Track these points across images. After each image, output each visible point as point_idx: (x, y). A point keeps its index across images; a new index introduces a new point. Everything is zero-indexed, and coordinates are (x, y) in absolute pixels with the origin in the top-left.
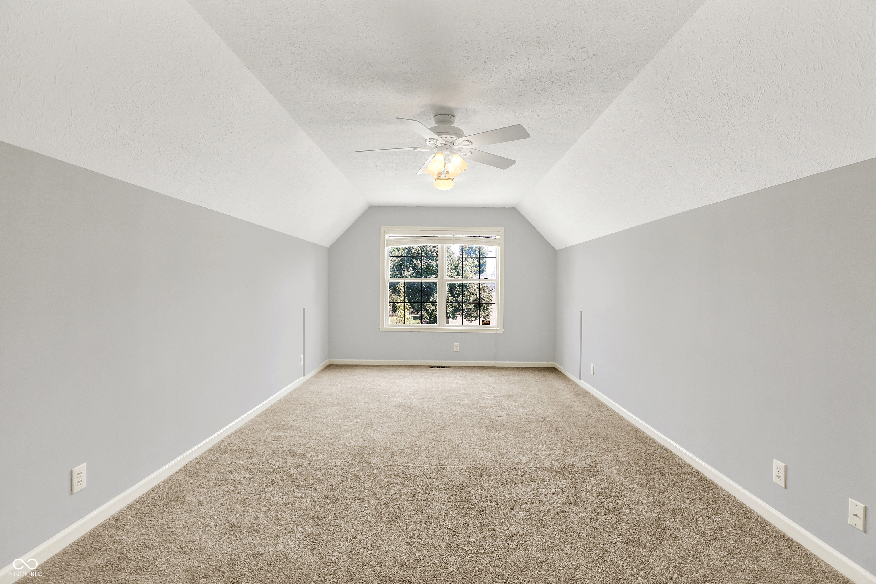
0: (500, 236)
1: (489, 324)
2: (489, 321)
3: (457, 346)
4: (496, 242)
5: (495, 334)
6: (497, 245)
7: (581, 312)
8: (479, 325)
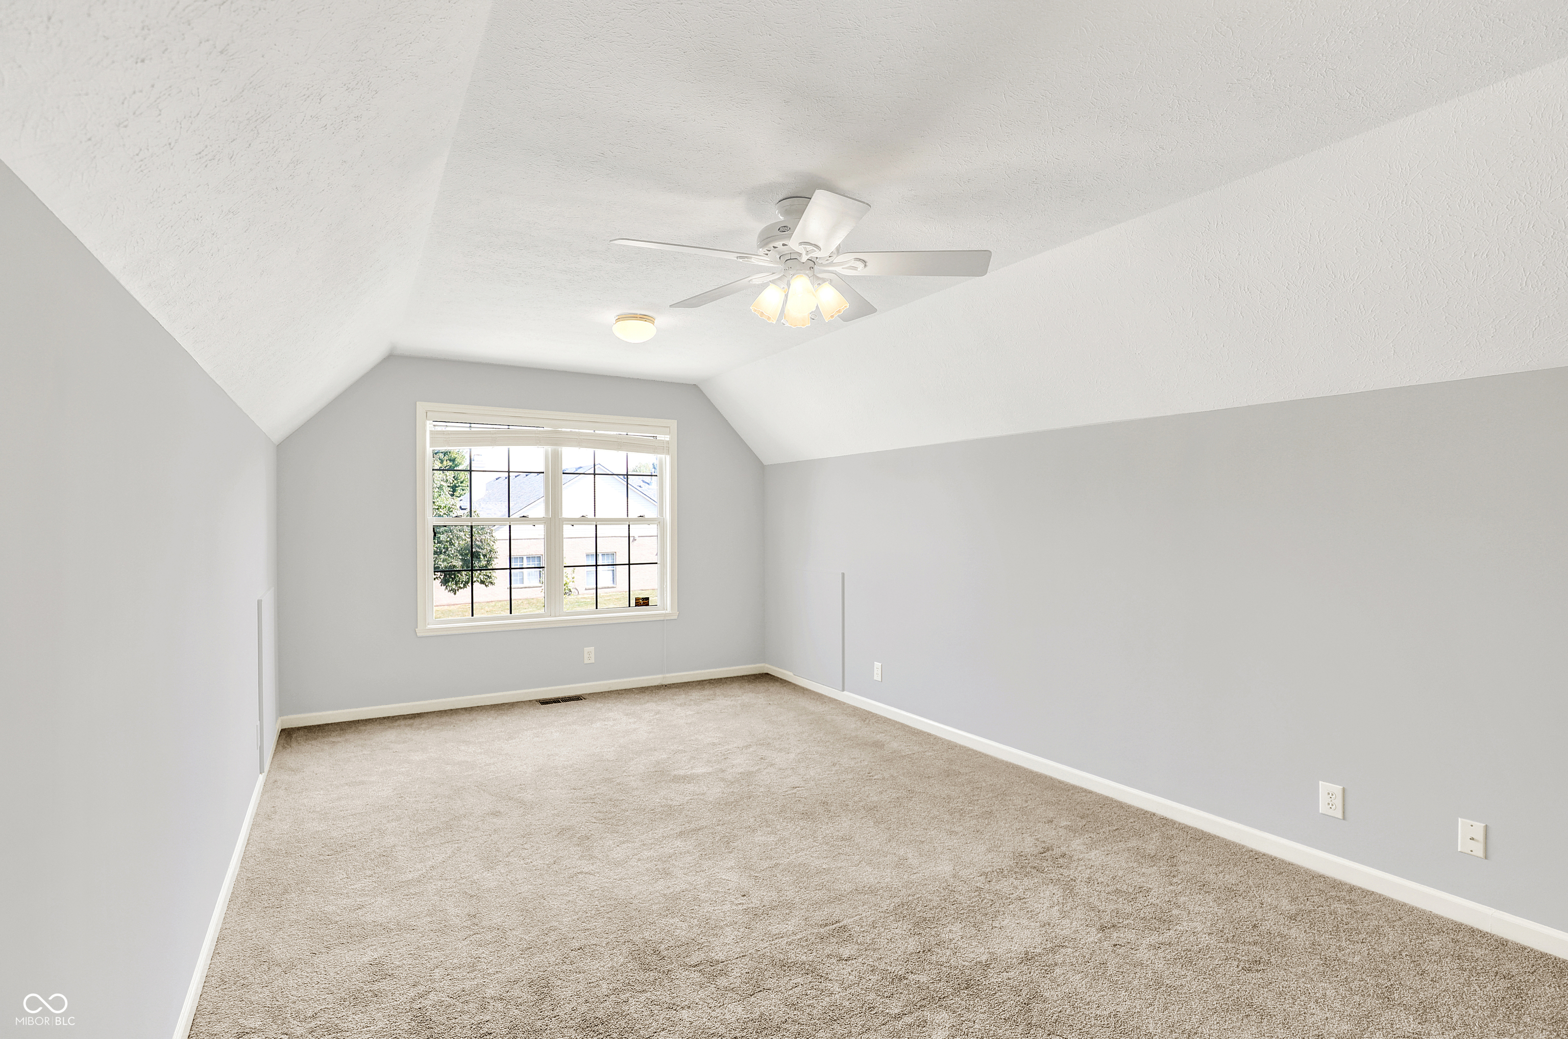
0: (668, 436)
1: (647, 605)
2: (648, 598)
3: (589, 654)
4: (662, 448)
5: (663, 622)
6: (663, 453)
7: (843, 574)
8: (629, 606)
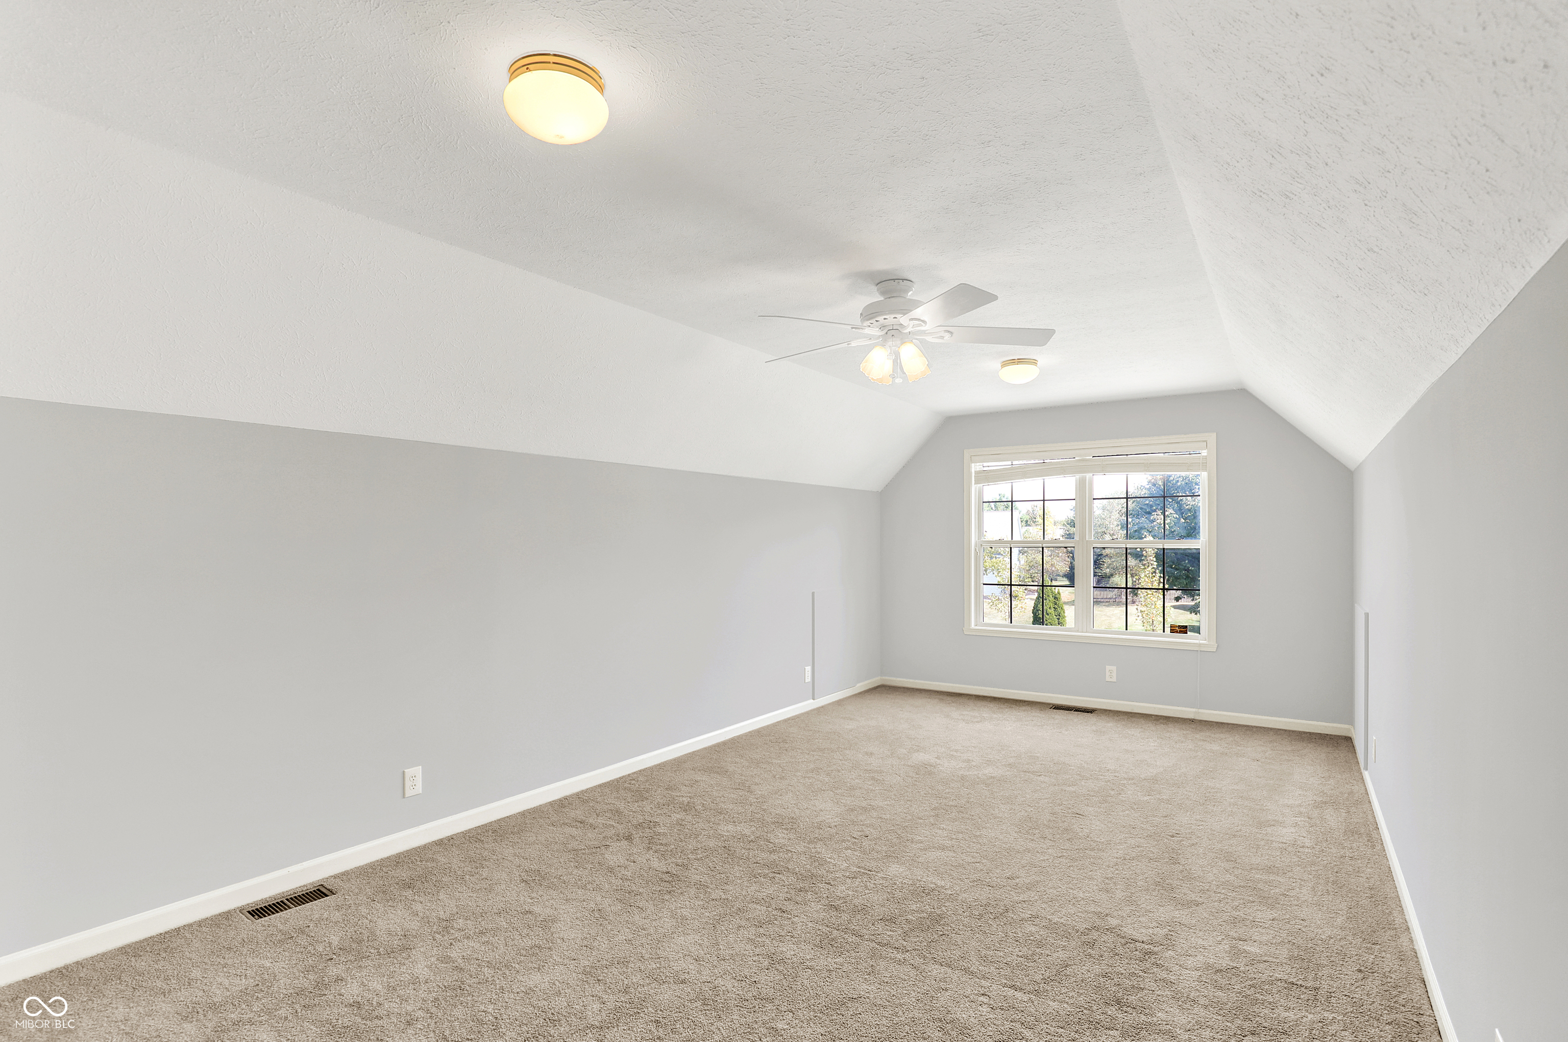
0: (1206, 451)
1: (1185, 633)
3: (1111, 672)
5: (1198, 652)
7: (1367, 615)
8: (1164, 633)
